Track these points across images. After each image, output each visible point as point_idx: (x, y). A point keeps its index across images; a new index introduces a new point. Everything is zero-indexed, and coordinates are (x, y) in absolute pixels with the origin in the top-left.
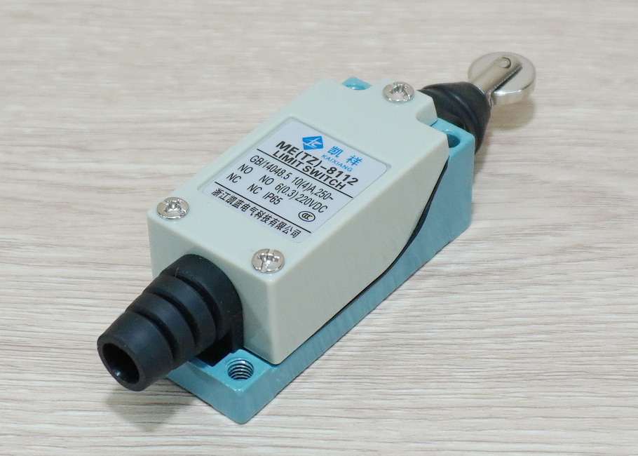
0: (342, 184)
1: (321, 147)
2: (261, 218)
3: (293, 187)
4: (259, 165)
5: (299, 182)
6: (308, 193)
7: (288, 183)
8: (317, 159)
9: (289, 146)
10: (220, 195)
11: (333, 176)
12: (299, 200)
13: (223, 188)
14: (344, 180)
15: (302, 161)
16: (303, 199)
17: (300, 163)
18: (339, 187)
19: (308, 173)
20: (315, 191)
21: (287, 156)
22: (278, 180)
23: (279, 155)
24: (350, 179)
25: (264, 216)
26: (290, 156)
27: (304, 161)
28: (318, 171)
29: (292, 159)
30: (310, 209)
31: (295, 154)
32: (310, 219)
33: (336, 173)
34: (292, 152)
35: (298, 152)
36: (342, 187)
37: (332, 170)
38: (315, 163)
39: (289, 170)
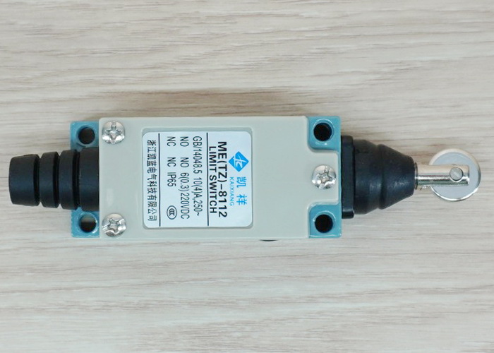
0: (215, 210)
1: (239, 169)
2: (150, 187)
3: (191, 183)
4: (195, 146)
5: (198, 183)
6: (192, 196)
7: (192, 177)
8: (226, 177)
9: (225, 149)
10: (151, 146)
11: (219, 198)
12: (183, 196)
13: (157, 143)
14: (220, 208)
15: (217, 168)
16: (185, 197)
17: (215, 170)
18: (212, 210)
19: (210, 182)
20: (197, 199)
21: (215, 156)
22: (190, 170)
23: (212, 150)
24: (223, 211)
25: (153, 187)
26: (216, 159)
27: (219, 170)
28: (215, 186)
29: (215, 161)
30: (179, 209)
31: (221, 159)
32: (172, 216)
33: (222, 198)
34: (221, 156)
35: (224, 159)
36: (214, 212)
37: (223, 194)
38: (222, 178)
39: (204, 168)
